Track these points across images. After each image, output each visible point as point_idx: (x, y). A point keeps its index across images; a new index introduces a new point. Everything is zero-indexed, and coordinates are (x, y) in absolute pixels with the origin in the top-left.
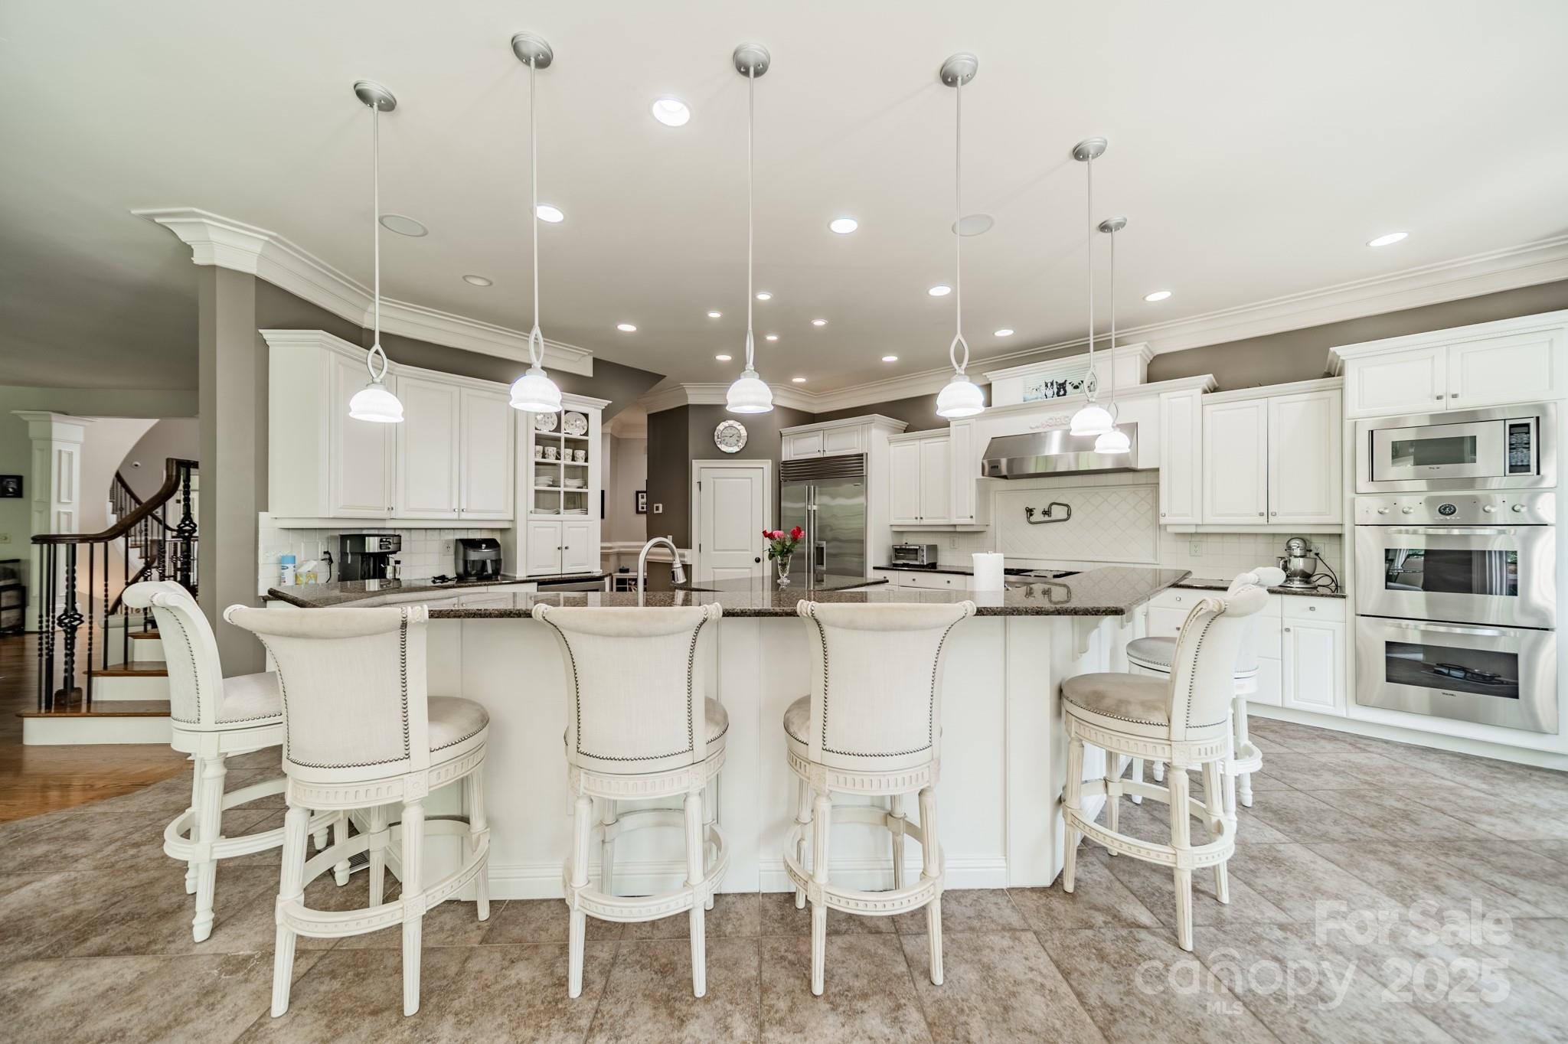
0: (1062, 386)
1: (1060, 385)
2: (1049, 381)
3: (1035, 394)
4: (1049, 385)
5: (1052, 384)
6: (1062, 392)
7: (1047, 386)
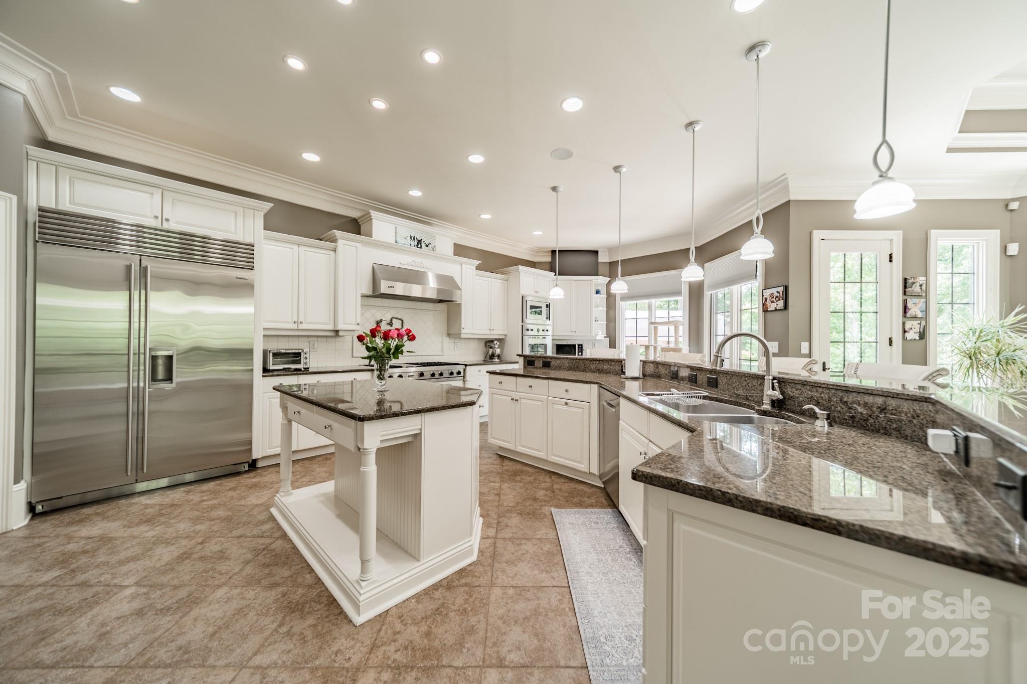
0: (419, 242)
1: (419, 240)
2: (413, 236)
3: (403, 241)
4: (412, 238)
5: (414, 238)
6: (419, 246)
7: (411, 238)
